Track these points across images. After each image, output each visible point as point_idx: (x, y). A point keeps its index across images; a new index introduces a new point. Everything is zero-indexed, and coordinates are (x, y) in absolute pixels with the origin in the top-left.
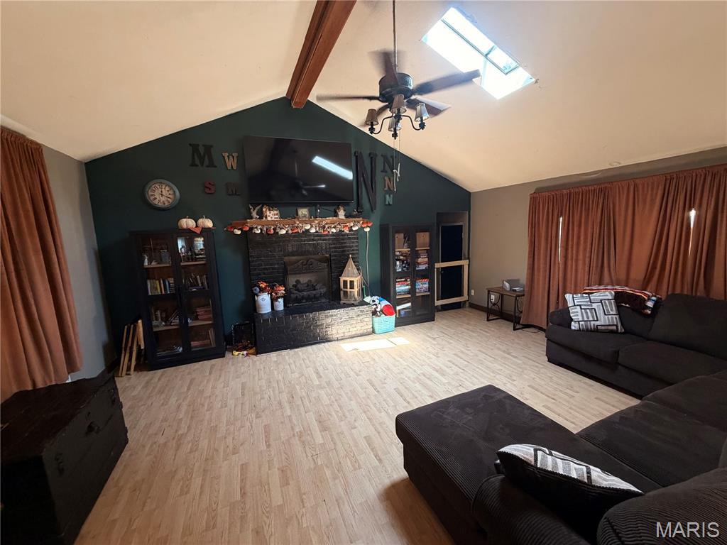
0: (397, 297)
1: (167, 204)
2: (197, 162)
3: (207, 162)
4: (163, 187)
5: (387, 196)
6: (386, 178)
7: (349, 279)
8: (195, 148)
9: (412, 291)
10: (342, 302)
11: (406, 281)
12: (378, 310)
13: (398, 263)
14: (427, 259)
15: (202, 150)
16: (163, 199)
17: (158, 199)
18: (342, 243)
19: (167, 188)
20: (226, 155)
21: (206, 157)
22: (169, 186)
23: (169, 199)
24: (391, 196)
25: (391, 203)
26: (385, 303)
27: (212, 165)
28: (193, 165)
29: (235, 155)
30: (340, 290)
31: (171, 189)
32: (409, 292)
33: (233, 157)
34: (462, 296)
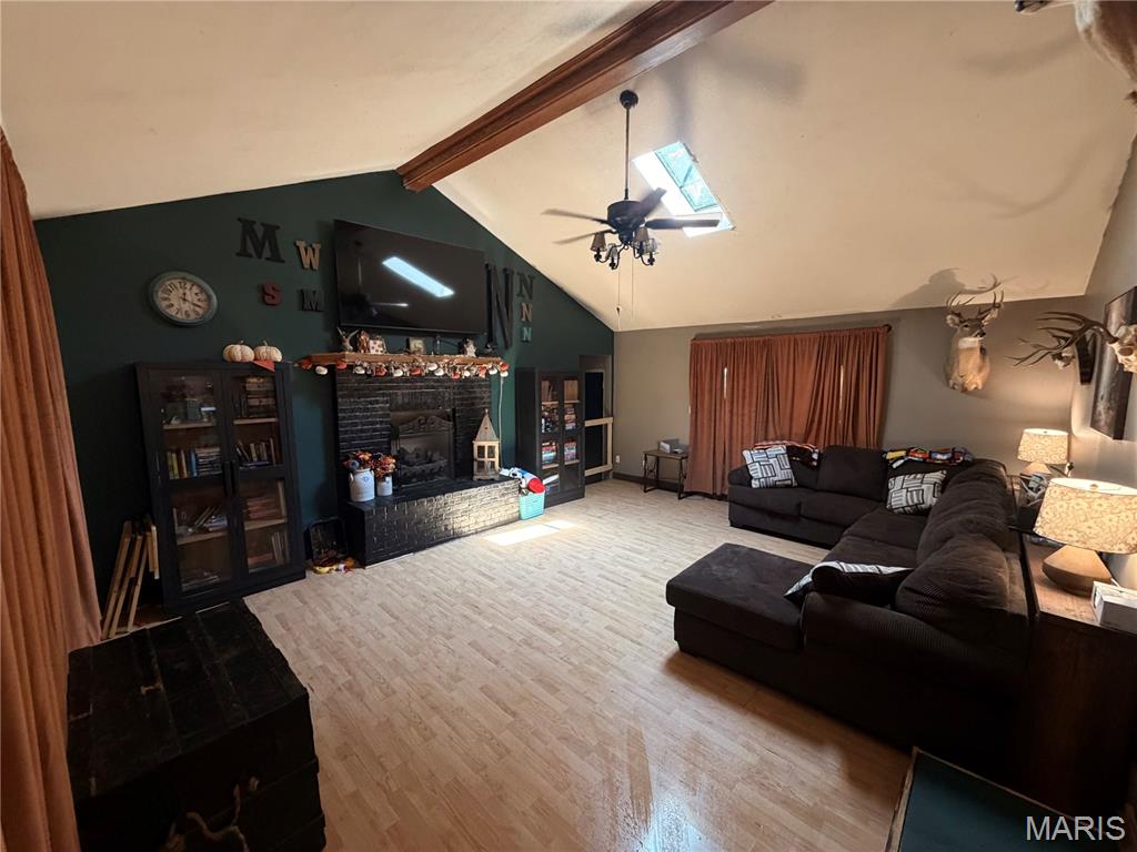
0: (544, 468)
1: (193, 317)
2: (251, 250)
3: (267, 253)
4: (188, 286)
5: (525, 329)
6: (524, 305)
7: (486, 444)
8: (248, 226)
9: (560, 457)
10: (475, 478)
11: (551, 445)
12: (523, 486)
13: (543, 421)
14: (573, 417)
15: (260, 231)
16: (186, 307)
17: (176, 306)
18: (471, 392)
19: (195, 289)
20: (302, 245)
21: (267, 244)
22: (199, 286)
23: (197, 309)
24: (530, 329)
25: (529, 339)
26: (529, 477)
27: (276, 257)
28: (243, 253)
29: (317, 247)
30: (473, 460)
31: (202, 290)
32: (554, 460)
33: (313, 250)
34: (606, 463)
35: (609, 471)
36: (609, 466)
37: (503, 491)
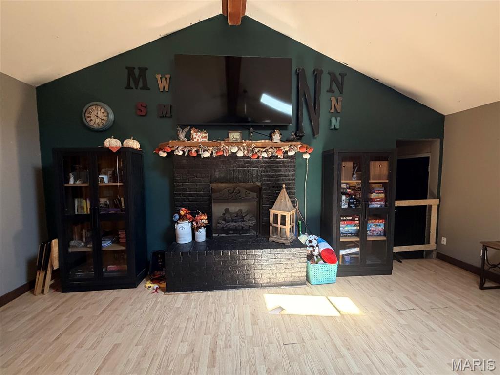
0: (342, 240)
1: (101, 126)
2: (132, 85)
3: (141, 85)
4: (99, 109)
5: (333, 119)
6: (333, 99)
7: (280, 213)
8: (131, 70)
9: (362, 233)
11: (353, 220)
12: (316, 253)
13: (344, 197)
14: (383, 195)
15: (137, 72)
18: (276, 171)
20: (159, 76)
21: (141, 80)
22: (104, 109)
24: (339, 119)
25: (337, 127)
26: (325, 245)
27: (145, 87)
28: (128, 87)
29: (168, 76)
30: (269, 224)
31: (106, 111)
32: (356, 234)
33: (166, 78)
34: (428, 243)
35: (432, 251)
36: (432, 245)
37: (290, 256)
